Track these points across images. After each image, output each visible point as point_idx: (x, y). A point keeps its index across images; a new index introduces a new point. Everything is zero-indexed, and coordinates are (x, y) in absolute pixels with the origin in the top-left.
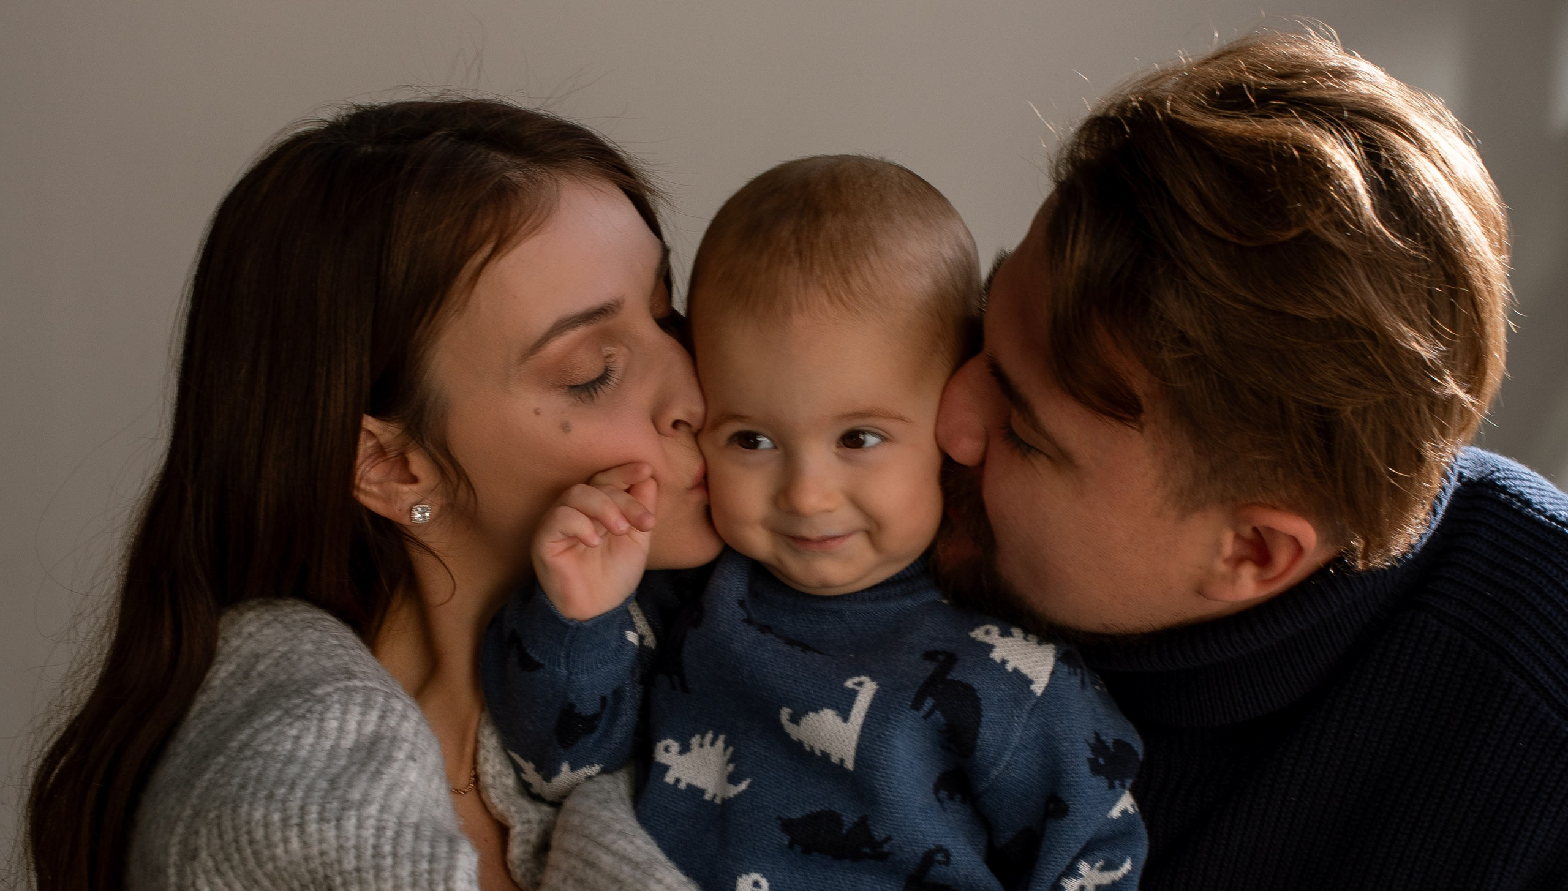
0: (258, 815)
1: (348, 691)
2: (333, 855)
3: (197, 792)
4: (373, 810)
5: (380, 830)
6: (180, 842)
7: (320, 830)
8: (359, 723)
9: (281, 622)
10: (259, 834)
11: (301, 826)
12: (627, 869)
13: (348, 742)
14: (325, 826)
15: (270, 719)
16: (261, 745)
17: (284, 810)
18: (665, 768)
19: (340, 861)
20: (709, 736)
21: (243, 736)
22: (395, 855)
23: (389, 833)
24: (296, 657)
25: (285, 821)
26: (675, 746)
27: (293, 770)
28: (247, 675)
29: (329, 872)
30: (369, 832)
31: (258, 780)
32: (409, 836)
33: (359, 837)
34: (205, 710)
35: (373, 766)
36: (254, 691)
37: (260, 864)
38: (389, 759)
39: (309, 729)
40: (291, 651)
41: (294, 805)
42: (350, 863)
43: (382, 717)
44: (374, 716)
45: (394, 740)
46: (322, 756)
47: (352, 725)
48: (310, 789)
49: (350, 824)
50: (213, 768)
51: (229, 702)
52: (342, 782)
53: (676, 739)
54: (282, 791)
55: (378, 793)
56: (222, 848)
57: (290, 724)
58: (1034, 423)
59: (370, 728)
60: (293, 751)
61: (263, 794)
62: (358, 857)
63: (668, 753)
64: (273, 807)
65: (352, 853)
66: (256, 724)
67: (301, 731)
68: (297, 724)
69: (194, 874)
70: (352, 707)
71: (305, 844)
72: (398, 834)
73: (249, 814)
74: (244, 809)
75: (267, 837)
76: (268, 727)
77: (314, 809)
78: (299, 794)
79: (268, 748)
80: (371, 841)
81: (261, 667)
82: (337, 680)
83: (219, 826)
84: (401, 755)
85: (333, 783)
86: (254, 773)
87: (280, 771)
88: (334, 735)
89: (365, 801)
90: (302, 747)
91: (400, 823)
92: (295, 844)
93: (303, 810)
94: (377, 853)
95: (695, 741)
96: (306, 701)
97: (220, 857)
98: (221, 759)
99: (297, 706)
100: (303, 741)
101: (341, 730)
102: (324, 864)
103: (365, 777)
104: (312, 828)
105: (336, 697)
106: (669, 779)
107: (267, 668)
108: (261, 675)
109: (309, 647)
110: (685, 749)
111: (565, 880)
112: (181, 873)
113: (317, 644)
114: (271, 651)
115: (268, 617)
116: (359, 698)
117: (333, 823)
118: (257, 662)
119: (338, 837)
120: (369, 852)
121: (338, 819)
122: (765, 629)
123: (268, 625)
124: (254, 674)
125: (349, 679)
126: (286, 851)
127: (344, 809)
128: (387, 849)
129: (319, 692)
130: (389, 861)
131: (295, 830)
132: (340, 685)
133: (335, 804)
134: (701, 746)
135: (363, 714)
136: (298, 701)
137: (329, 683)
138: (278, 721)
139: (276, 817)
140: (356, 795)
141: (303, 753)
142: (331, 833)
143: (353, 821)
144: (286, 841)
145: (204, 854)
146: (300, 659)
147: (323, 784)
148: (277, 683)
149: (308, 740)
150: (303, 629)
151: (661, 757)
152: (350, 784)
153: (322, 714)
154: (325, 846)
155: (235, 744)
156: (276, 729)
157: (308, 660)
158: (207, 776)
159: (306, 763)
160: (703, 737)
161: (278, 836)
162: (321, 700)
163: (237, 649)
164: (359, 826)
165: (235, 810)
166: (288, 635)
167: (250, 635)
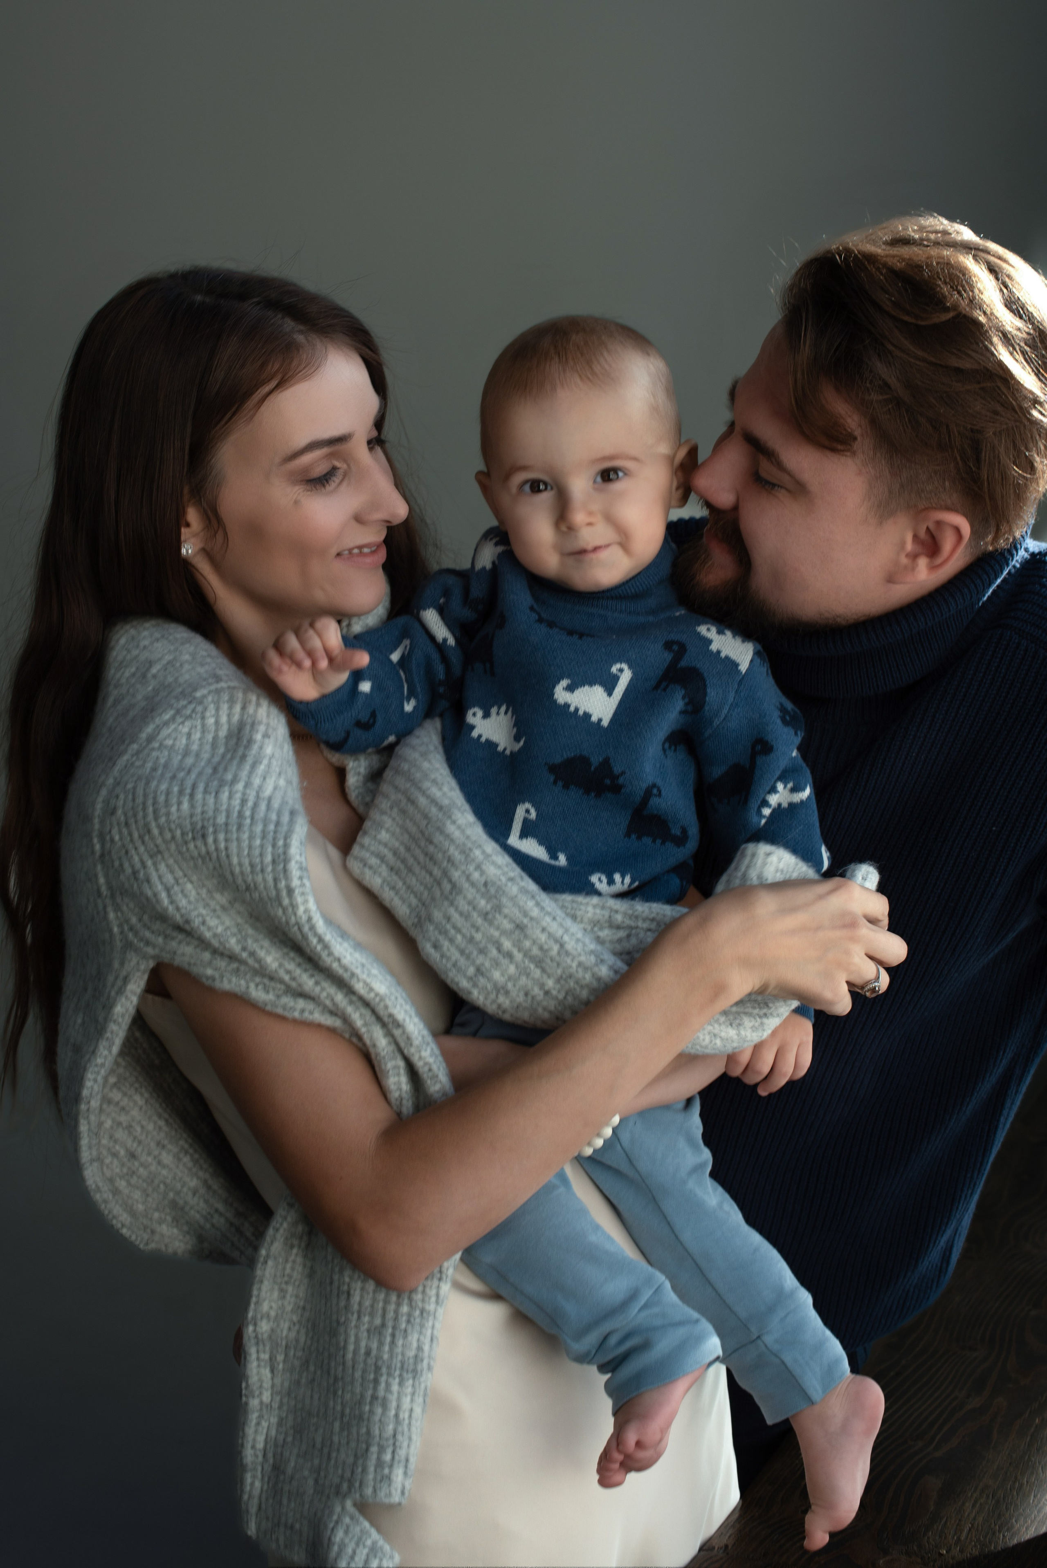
0: (163, 787)
1: (218, 692)
2: (211, 813)
3: (117, 768)
4: (240, 786)
5: (244, 801)
6: (103, 801)
7: (204, 799)
8: (229, 716)
9: (167, 639)
10: (162, 799)
11: (192, 795)
12: (434, 810)
13: (223, 733)
14: (207, 797)
15: (166, 716)
16: (165, 739)
17: (182, 785)
18: (472, 727)
19: (215, 818)
20: (503, 708)
21: (150, 729)
22: (252, 818)
23: (250, 804)
24: (178, 664)
25: (181, 792)
26: (480, 713)
27: (190, 761)
28: (144, 676)
29: (206, 823)
30: (236, 802)
31: (166, 766)
32: (263, 807)
33: (229, 805)
34: (117, 701)
35: (240, 752)
36: (150, 688)
37: (156, 818)
38: (250, 741)
39: (196, 727)
40: (175, 659)
41: (189, 783)
42: (221, 819)
43: (244, 708)
44: (237, 708)
45: (253, 725)
46: (208, 747)
47: (224, 719)
48: (200, 774)
49: (225, 796)
50: (130, 752)
51: (134, 696)
52: (221, 769)
53: (481, 708)
54: (182, 774)
55: (244, 774)
56: (133, 808)
57: (183, 723)
58: (780, 465)
59: (236, 718)
60: (187, 745)
61: (168, 775)
62: (228, 817)
63: (475, 718)
64: (175, 783)
65: (224, 814)
66: (157, 721)
67: (191, 729)
68: (188, 724)
69: (111, 824)
70: (221, 705)
71: (192, 806)
72: (256, 805)
73: (157, 786)
74: (154, 784)
75: (167, 801)
76: (166, 724)
77: (201, 787)
78: (193, 776)
79: (169, 742)
80: (237, 808)
81: (154, 670)
82: (210, 684)
83: (134, 794)
84: (258, 737)
85: (215, 770)
86: (162, 761)
87: (181, 761)
88: (213, 728)
89: (235, 780)
90: (193, 743)
91: (258, 796)
92: (185, 806)
93: (194, 787)
94: (241, 815)
95: (494, 710)
96: (190, 702)
97: (130, 814)
98: (135, 746)
99: (185, 707)
100: (193, 737)
101: (217, 723)
102: (203, 820)
103: (235, 762)
104: (199, 796)
105: (210, 698)
106: (475, 734)
107: (158, 671)
108: (154, 676)
109: (187, 657)
110: (486, 715)
111: (391, 808)
112: (102, 822)
113: (193, 655)
114: (160, 659)
115: (157, 635)
116: (226, 697)
117: (213, 795)
118: (150, 666)
119: (215, 803)
120: (235, 814)
121: (217, 793)
122: (551, 625)
123: (157, 640)
124: (149, 675)
125: (217, 682)
126: (178, 810)
127: (221, 786)
128: (248, 813)
129: (198, 694)
130: (248, 821)
131: (187, 797)
132: (213, 687)
133: (215, 783)
134: (498, 714)
135: (230, 708)
136: (185, 702)
137: (204, 687)
138: (173, 719)
139: (176, 789)
140: (229, 776)
141: (195, 747)
142: (211, 800)
143: (226, 794)
144: (179, 803)
145: (119, 812)
146: (181, 665)
147: (209, 771)
148: (166, 683)
149: (197, 735)
150: (182, 644)
151: (470, 719)
152: (226, 769)
153: (202, 713)
154: (206, 808)
155: (144, 735)
156: (172, 727)
157: (187, 667)
158: (125, 758)
159: (197, 755)
160: (499, 708)
161: (175, 800)
162: (201, 702)
163: (137, 657)
164: (230, 797)
165: (147, 783)
166: (172, 648)
167: (145, 647)
